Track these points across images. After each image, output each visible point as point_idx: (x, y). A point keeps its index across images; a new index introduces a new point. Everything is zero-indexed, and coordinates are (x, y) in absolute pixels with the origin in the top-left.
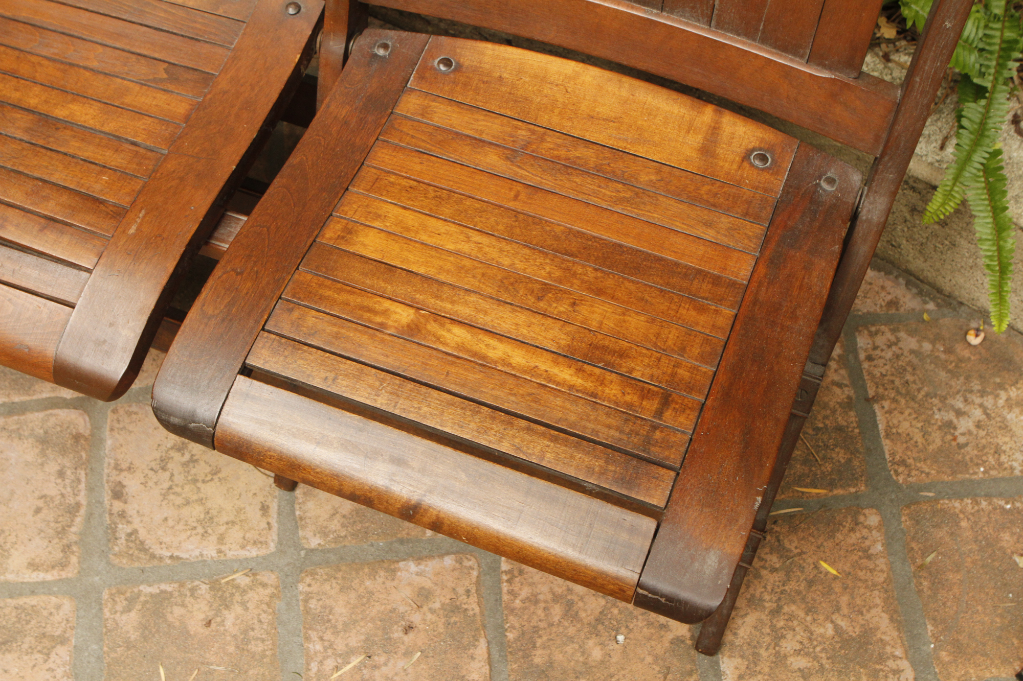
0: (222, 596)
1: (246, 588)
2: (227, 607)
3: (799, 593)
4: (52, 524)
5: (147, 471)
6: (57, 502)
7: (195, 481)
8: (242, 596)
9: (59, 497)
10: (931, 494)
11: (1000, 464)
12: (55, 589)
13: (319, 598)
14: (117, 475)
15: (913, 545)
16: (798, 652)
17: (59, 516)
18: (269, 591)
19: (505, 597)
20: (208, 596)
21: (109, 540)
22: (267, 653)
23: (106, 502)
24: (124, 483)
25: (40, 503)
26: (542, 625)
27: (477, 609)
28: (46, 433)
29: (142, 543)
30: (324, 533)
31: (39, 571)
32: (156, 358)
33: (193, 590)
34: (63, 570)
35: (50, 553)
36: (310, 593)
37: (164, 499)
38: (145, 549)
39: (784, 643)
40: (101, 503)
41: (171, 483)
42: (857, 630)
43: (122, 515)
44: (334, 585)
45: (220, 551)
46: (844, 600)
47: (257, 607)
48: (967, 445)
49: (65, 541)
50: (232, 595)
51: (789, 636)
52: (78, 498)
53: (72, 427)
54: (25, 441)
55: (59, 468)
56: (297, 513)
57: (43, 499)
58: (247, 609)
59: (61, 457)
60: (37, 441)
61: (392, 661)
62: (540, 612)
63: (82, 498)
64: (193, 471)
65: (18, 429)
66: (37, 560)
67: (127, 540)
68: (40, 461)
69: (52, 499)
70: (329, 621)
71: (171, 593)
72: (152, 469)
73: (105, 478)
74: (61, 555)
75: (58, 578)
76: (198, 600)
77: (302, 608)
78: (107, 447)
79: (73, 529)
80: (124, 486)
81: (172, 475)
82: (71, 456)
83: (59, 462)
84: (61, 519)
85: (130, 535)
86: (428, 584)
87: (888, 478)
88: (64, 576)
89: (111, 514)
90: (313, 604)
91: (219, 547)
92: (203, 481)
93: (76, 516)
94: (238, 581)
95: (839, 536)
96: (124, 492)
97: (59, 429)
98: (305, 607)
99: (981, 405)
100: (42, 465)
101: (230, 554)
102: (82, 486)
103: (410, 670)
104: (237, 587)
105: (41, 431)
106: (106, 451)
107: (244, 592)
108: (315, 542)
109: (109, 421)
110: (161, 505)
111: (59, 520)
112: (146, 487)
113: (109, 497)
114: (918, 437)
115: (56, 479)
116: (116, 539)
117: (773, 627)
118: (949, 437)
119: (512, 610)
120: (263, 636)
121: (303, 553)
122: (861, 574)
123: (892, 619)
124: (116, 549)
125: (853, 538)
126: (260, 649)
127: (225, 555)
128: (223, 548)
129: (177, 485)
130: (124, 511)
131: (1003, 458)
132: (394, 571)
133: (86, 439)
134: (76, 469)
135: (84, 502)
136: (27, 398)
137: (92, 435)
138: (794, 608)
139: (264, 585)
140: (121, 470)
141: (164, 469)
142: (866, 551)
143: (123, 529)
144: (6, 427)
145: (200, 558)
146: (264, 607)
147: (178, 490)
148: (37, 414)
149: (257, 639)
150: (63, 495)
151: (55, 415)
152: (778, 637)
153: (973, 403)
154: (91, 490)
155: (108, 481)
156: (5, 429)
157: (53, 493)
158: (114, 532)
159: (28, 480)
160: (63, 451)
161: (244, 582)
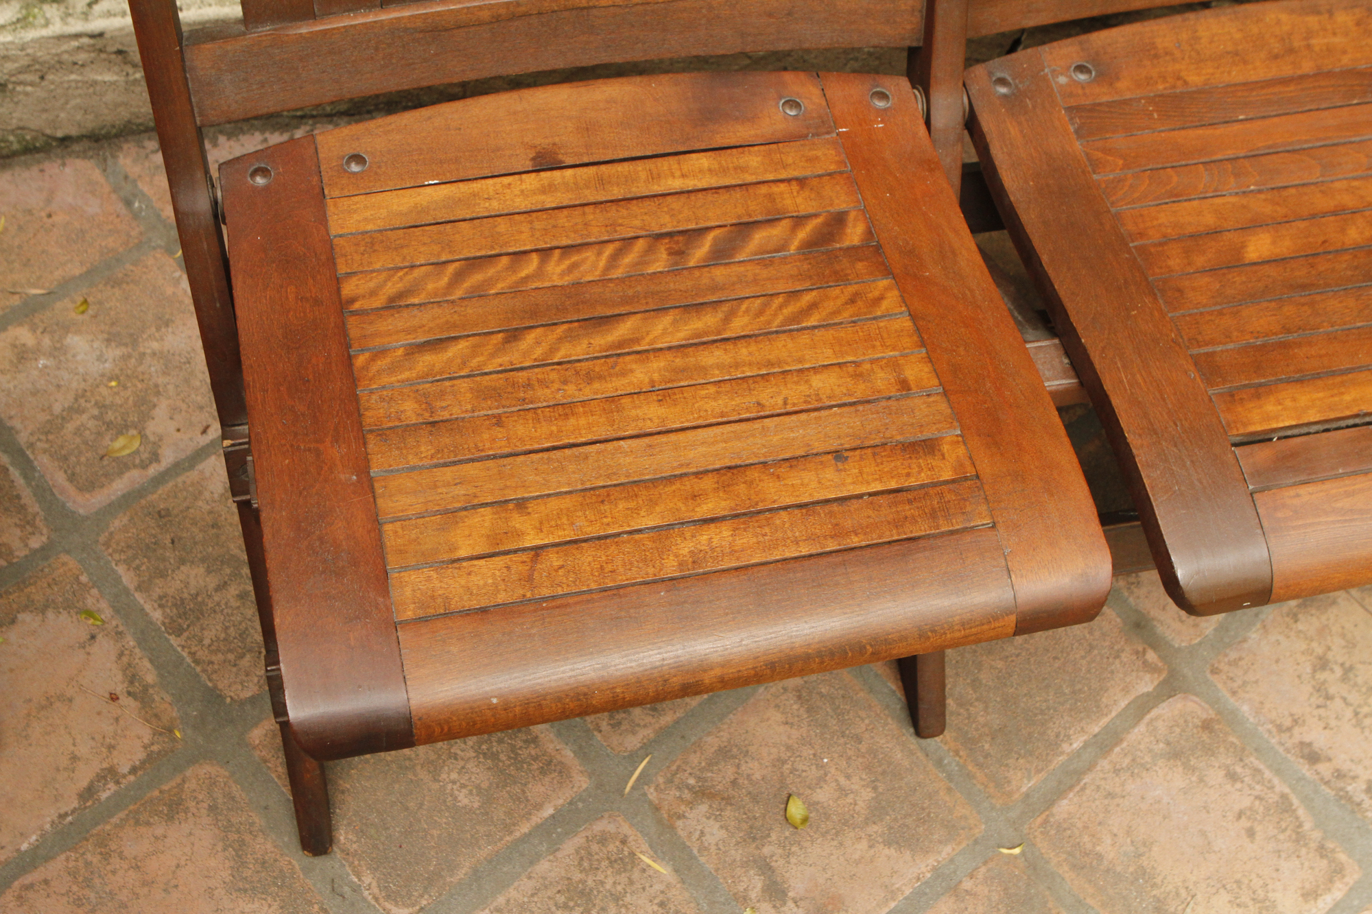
4: (1281, 837)
5: (1316, 712)
6: (1261, 809)
9: (1257, 803)
12: (1356, 902)
14: (1290, 737)
17: (1278, 822)
23: (1308, 774)
24: (1307, 739)
25: (1244, 823)
28: (1168, 744)
31: (1321, 895)
34: (1344, 876)
35: (1312, 868)
37: (1363, 728)
40: (1303, 778)
41: (1351, 709)
43: (1339, 775)
49: (1313, 845)
52: (1277, 789)
53: (1189, 718)
54: (1157, 768)
55: (1224, 772)
57: (1243, 818)
59: (1213, 758)
60: (1169, 760)
63: (1281, 787)
64: (1360, 680)
65: (1133, 760)
66: (1307, 886)
68: (1194, 779)
69: (1251, 809)
72: (1318, 707)
73: (1281, 750)
74: (1325, 862)
75: (1347, 888)
78: (1246, 715)
79: (1307, 826)
80: (1310, 744)
81: (1344, 699)
82: (1222, 749)
83: (1217, 765)
84: (1284, 825)
88: (1351, 882)
89: (1327, 783)
93: (1295, 810)
96: (1317, 750)
97: (1178, 730)
100: (1201, 780)
102: (1268, 774)
105: (1161, 745)
106: (1251, 720)
109: (1220, 686)
110: (1367, 737)
111: (1284, 826)
112: (1332, 729)
113: (1307, 766)
115: (1233, 786)
116: (1360, 804)
129: (1360, 706)
130: (1338, 770)
133: (1218, 722)
134: (1241, 760)
135: (1287, 790)
136: (1105, 721)
137: (1219, 713)
140: (1289, 729)
141: (1329, 697)
143: (1357, 790)
144: (1118, 767)
147: (1366, 709)
148: (1136, 730)
150: (1257, 797)
151: (1157, 718)
154: (1278, 772)
155: (1288, 751)
156: (1119, 770)
157: (1246, 802)
158: (1349, 799)
159: (1205, 808)
160: (1210, 751)
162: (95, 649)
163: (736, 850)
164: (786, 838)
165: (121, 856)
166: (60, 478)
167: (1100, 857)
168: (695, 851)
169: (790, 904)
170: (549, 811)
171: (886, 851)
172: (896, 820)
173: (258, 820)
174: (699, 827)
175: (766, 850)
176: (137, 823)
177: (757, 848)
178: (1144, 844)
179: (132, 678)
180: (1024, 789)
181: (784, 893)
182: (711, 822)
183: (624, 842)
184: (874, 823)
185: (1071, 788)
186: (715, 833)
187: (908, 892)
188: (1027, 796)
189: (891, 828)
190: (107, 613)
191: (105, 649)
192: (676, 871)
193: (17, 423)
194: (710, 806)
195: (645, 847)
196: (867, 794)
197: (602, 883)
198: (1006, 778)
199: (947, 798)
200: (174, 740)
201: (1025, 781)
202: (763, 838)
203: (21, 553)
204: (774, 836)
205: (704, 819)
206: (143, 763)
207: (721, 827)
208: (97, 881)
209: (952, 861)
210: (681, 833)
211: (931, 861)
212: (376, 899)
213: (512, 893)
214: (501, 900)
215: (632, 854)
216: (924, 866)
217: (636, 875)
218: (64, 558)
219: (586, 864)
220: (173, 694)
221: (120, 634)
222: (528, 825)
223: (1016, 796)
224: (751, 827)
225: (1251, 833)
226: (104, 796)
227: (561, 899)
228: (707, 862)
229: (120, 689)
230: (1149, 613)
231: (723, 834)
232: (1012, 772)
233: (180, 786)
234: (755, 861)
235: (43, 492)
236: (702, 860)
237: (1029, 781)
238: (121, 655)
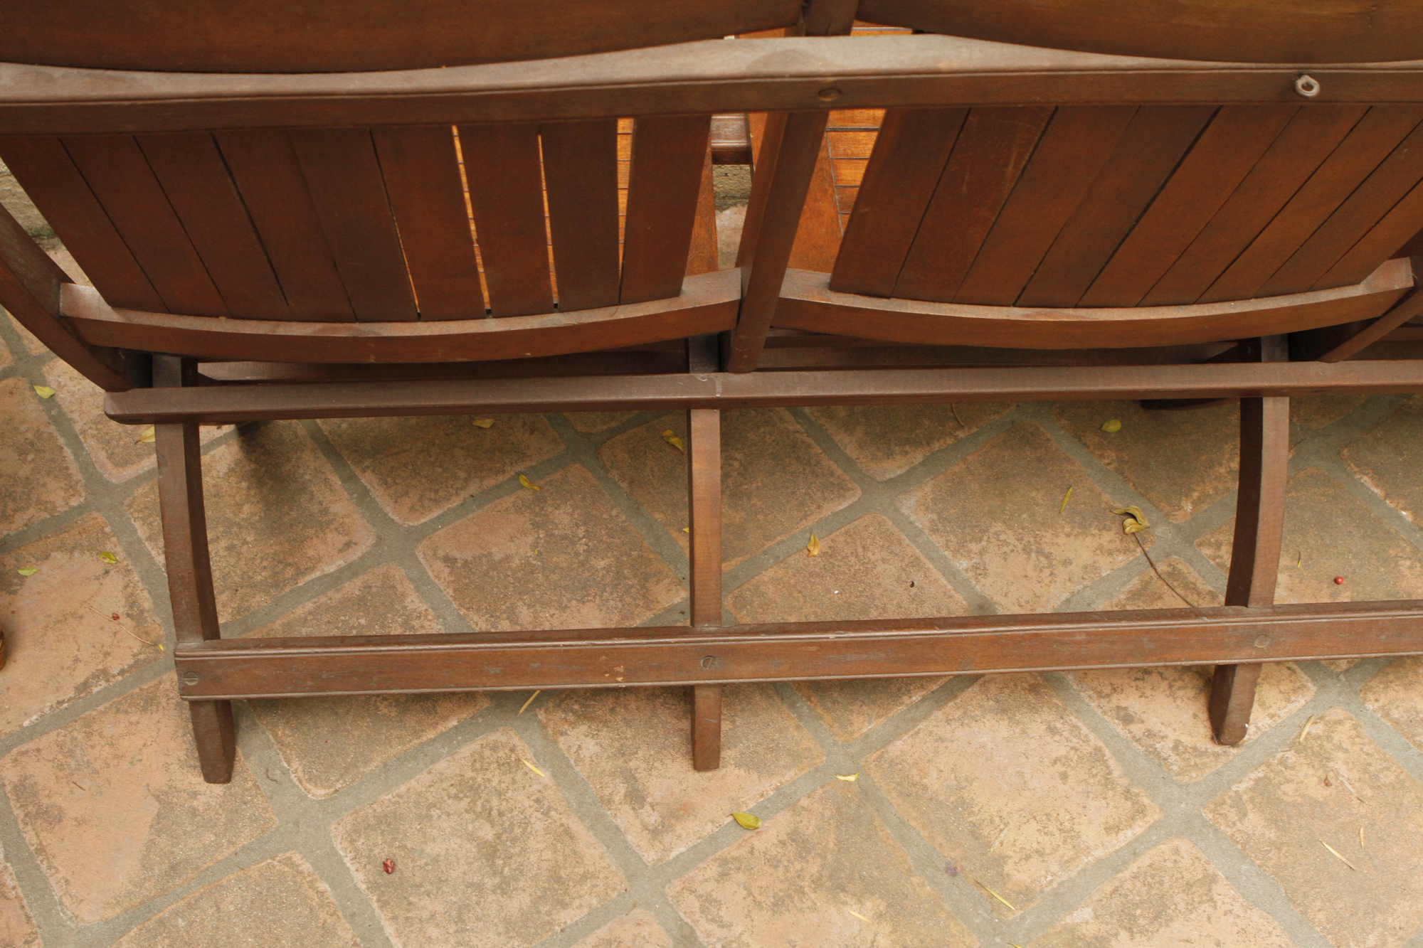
0: (1313, 753)
1: (1326, 734)
2: (1328, 759)
4: (1092, 781)
5: (1134, 683)
6: (1075, 758)
8: (1331, 742)
9: (1072, 752)
12: (1154, 838)
13: (1395, 706)
14: (1108, 702)
17: (1090, 769)
18: (1348, 725)
20: (1302, 760)
21: (1160, 765)
22: (1402, 777)
23: (1122, 733)
24: (1123, 705)
25: (1059, 768)
28: (997, 701)
29: (1195, 749)
31: (1123, 830)
32: (1040, 579)
33: (1283, 762)
34: (1145, 816)
35: (1116, 807)
36: (1383, 706)
37: (1175, 698)
38: (1202, 752)
40: (1118, 736)
41: (1166, 682)
43: (1150, 734)
44: (1396, 688)
45: (1272, 716)
47: (1353, 744)
49: (1120, 789)
50: (1321, 746)
52: (1092, 743)
53: (1018, 682)
54: (985, 721)
55: (1045, 727)
57: (1058, 763)
58: (1346, 751)
59: (1036, 715)
60: (996, 714)
63: (1095, 741)
65: (965, 713)
66: (1111, 821)
67: (1177, 754)
68: (1017, 730)
69: (1066, 757)
71: (1265, 777)
72: (1137, 679)
73: (1099, 712)
74: (1129, 803)
75: (1147, 826)
76: (1297, 768)
77: (1389, 724)
78: (1071, 683)
79: (1116, 774)
80: (1126, 709)
81: (1161, 674)
82: (1045, 708)
83: (1039, 721)
84: (1094, 771)
85: (1175, 748)
88: (1152, 821)
89: (1138, 741)
90: (1395, 714)
91: (1267, 712)
93: (1107, 760)
94: (1314, 731)
96: (1131, 713)
97: (1007, 691)
98: (1391, 720)
100: (1024, 732)
101: (1283, 714)
102: (1085, 730)
104: (1319, 737)
105: (991, 702)
106: (1075, 687)
107: (1329, 739)
108: (1343, 662)
110: (1178, 706)
111: (1094, 773)
112: (1147, 697)
113: (1121, 726)
115: (1052, 738)
116: (1165, 759)
120: (1384, 765)
121: (1342, 677)
124: (1175, 768)
126: (1392, 777)
127: (1279, 716)
128: (1272, 711)
129: (1174, 680)
130: (1149, 730)
133: (1044, 687)
134: (1062, 718)
135: (1101, 744)
137: (1046, 679)
139: (1340, 722)
140: (1108, 696)
143: (1164, 747)
144: (950, 717)
145: (1259, 733)
146: (1357, 740)
149: (1381, 771)
150: (1075, 749)
154: (1095, 730)
155: (1105, 713)
156: (951, 720)
157: (1062, 751)
158: (1158, 755)
159: (1024, 754)
160: (1034, 709)
161: (1319, 729)
162: (107, 581)
163: (607, 762)
164: (651, 755)
165: (101, 735)
166: (102, 456)
167: (925, 788)
168: (572, 762)
169: (648, 807)
170: (453, 723)
171: (737, 771)
172: (748, 747)
174: (578, 743)
175: (633, 764)
176: (118, 711)
177: (625, 762)
178: (966, 780)
179: (132, 603)
180: (864, 730)
181: (643, 799)
182: (589, 739)
183: (512, 750)
184: (729, 749)
185: (906, 733)
186: (590, 748)
187: (751, 805)
188: (867, 736)
189: (743, 753)
190: (121, 555)
191: (114, 584)
192: (554, 776)
193: (76, 416)
194: (590, 727)
195: (530, 755)
197: (489, 781)
198: (849, 720)
199: (796, 734)
200: (158, 651)
201: (866, 724)
202: (631, 754)
203: (62, 508)
204: (640, 753)
205: (583, 737)
206: (130, 667)
207: (597, 744)
208: (78, 752)
209: (794, 783)
210: (561, 746)
211: (775, 782)
212: (300, 781)
213: (413, 783)
214: (403, 788)
215: (518, 760)
216: (768, 786)
217: (519, 776)
218: (96, 514)
219: (478, 765)
220: (162, 618)
221: (129, 571)
222: (434, 732)
223: (857, 735)
224: (622, 745)
225: (1064, 776)
226: (95, 690)
227: (453, 791)
228: (582, 771)
229: (121, 611)
230: (992, 598)
231: (597, 749)
232: (855, 716)
233: (157, 687)
234: (621, 772)
235: (87, 466)
236: (577, 769)
237: (870, 724)
238: (126, 587)
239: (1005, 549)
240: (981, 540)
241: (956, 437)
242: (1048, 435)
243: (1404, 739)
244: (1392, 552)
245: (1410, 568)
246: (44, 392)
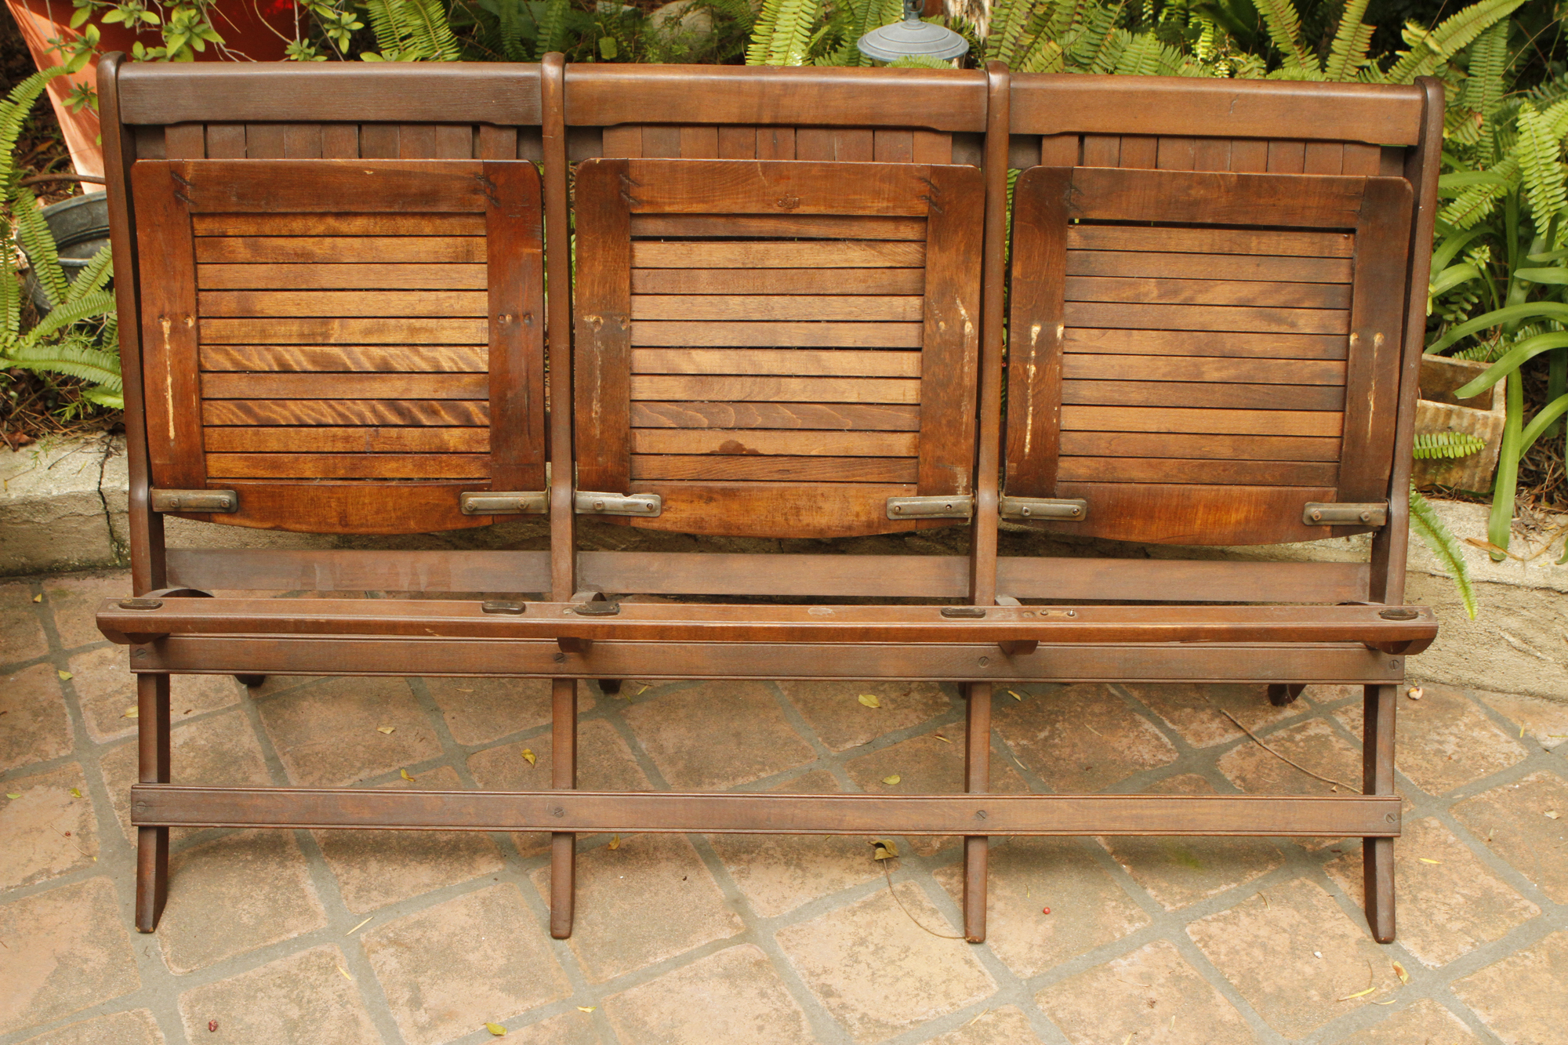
0: (978, 1035)
1: (995, 1022)
3: (1421, 883)
4: (782, 1034)
5: (843, 968)
6: (775, 1016)
7: (893, 962)
8: (996, 1029)
9: (774, 1012)
10: (1461, 796)
11: (1492, 764)
13: (1062, 1008)
14: (817, 979)
15: (1474, 829)
16: (1450, 920)
17: (784, 1026)
18: (1016, 1018)
19: (1211, 958)
20: (966, 1039)
21: (844, 1030)
23: (820, 1003)
24: (829, 983)
25: (759, 1022)
26: (1253, 965)
27: (1195, 973)
28: (725, 969)
29: (877, 1021)
30: (1031, 962)
33: (949, 1039)
36: (1051, 1007)
37: (874, 982)
38: (883, 1024)
39: (1435, 918)
40: (817, 1005)
41: (871, 970)
42: (1479, 892)
43: (843, 1006)
44: (1068, 995)
45: (952, 1004)
46: (1455, 877)
47: (1015, 1032)
48: (1460, 759)
50: (986, 1031)
51: (1436, 911)
52: (793, 1007)
53: (747, 957)
54: (710, 981)
55: (758, 991)
56: (999, 957)
57: (759, 1019)
58: (1007, 1036)
59: (753, 982)
60: (721, 978)
61: (1156, 1030)
62: (1245, 958)
63: (796, 1006)
64: (885, 956)
65: (696, 974)
67: (861, 1023)
68: (734, 991)
69: (768, 1015)
70: (1083, 1021)
72: (846, 965)
73: (807, 986)
76: (960, 1044)
77: (1053, 1020)
78: (791, 962)
79: (804, 1032)
80: (830, 986)
81: (868, 965)
82: (763, 978)
83: (755, 986)
84: (787, 1028)
85: (861, 1019)
86: (1144, 969)
87: (1425, 796)
89: (832, 1010)
90: (1060, 1014)
91: (949, 1001)
92: (900, 960)
93: (801, 1021)
94: (984, 1020)
95: (1421, 840)
96: (833, 989)
97: (736, 962)
98: (1055, 1018)
99: (1451, 734)
100: (739, 993)
101: (962, 1004)
102: (790, 997)
103: (1176, 1031)
104: (987, 1024)
105: (720, 969)
106: (794, 965)
107: (995, 1026)
108: (1029, 972)
109: (779, 944)
110: (874, 988)
112: (850, 979)
113: (822, 998)
114: (1424, 764)
115: (761, 1000)
116: (851, 1026)
117: (1420, 910)
118: (1445, 759)
119: (1223, 964)
121: (1024, 983)
122: (1453, 858)
123: (1496, 879)
124: (856, 1033)
125: (1431, 838)
127: (959, 1005)
128: (953, 1001)
129: (878, 970)
130: (843, 1004)
131: (1491, 760)
132: (1110, 969)
133: (768, 963)
134: (774, 986)
135: (800, 1009)
136: (686, 950)
137: (771, 958)
138: (1424, 893)
139: (1009, 1015)
140: (818, 975)
141: (857, 961)
142: (1445, 842)
143: (852, 1018)
144: (682, 976)
145: (938, 1015)
146: (1020, 1030)
147: (882, 973)
148: (706, 958)
150: (775, 1009)
152: (1430, 917)
153: (1444, 734)
154: (799, 999)
155: (812, 987)
156: (683, 978)
157: (766, 1010)
158: (845, 1023)
159: (734, 1009)
160: (752, 977)
161: (990, 1018)
162: (70, 809)
163: (402, 976)
165: (31, 913)
166: (93, 723)
167: (645, 1023)
168: (376, 972)
169: (422, 1011)
170: (295, 935)
171: (500, 994)
172: (514, 978)
173: (119, 909)
174: (384, 960)
175: (421, 979)
176: (49, 898)
177: (416, 977)
178: (680, 1022)
179: (83, 826)
180: (610, 977)
181: (421, 1004)
182: (393, 958)
183: (333, 959)
184: (499, 977)
185: (644, 981)
186: (393, 964)
187: (503, 1020)
188: (612, 981)
189: (509, 982)
190: (86, 791)
191: (77, 809)
192: (359, 981)
193: (83, 695)
194: (397, 950)
195: (345, 964)
196: (502, 962)
197: (308, 978)
198: (601, 969)
199: (555, 973)
200: (93, 862)
201: (613, 972)
202: (422, 972)
203: (53, 756)
204: (429, 972)
205: (389, 956)
206: (68, 870)
207: (398, 962)
208: (11, 922)
209: (542, 1008)
210: (371, 961)
211: (527, 1005)
212: (167, 961)
213: (251, 973)
214: (242, 975)
215: (335, 966)
216: (521, 1007)
217: (332, 978)
218: (76, 763)
219: (303, 966)
220: (102, 839)
221: (87, 804)
222: (278, 939)
223: (603, 980)
224: (417, 965)
225: (761, 1029)
226: (37, 882)
227: (278, 981)
228: (380, 980)
229: (73, 830)
230: (748, 895)
231: (397, 965)
232: (606, 966)
233: (83, 885)
234: (410, 984)
235: (80, 729)
236: (378, 978)
237: (616, 973)
238: (83, 814)
239: (770, 861)
240: (752, 852)
241: (758, 777)
242: (836, 782)
243: (1062, 1034)
244: (1103, 895)
245: (1114, 908)
246: (64, 675)
